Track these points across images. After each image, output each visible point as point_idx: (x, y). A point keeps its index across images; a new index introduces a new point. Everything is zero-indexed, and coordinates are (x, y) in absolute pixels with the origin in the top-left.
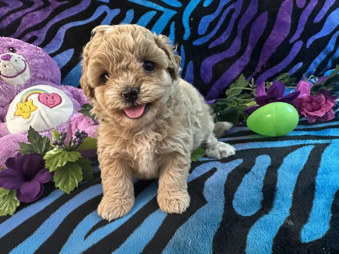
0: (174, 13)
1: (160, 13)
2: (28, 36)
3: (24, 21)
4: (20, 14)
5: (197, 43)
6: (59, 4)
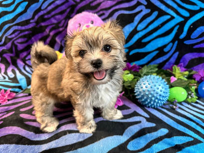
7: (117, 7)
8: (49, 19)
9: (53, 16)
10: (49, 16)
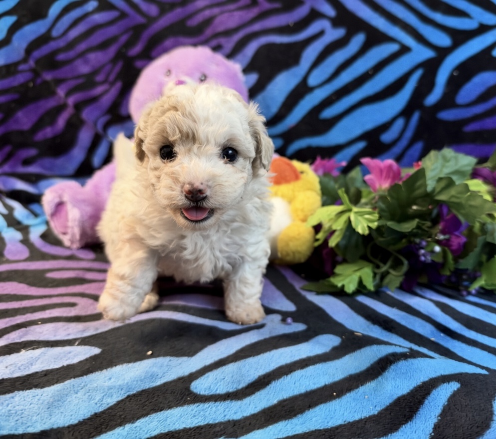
0: (428, 54)
1: (404, 50)
2: (214, 43)
3: (217, 21)
4: (216, 10)
5: (447, 115)
6: (267, 6)
7: (257, 27)
8: (69, 62)
9: (82, 55)
10: (71, 54)
